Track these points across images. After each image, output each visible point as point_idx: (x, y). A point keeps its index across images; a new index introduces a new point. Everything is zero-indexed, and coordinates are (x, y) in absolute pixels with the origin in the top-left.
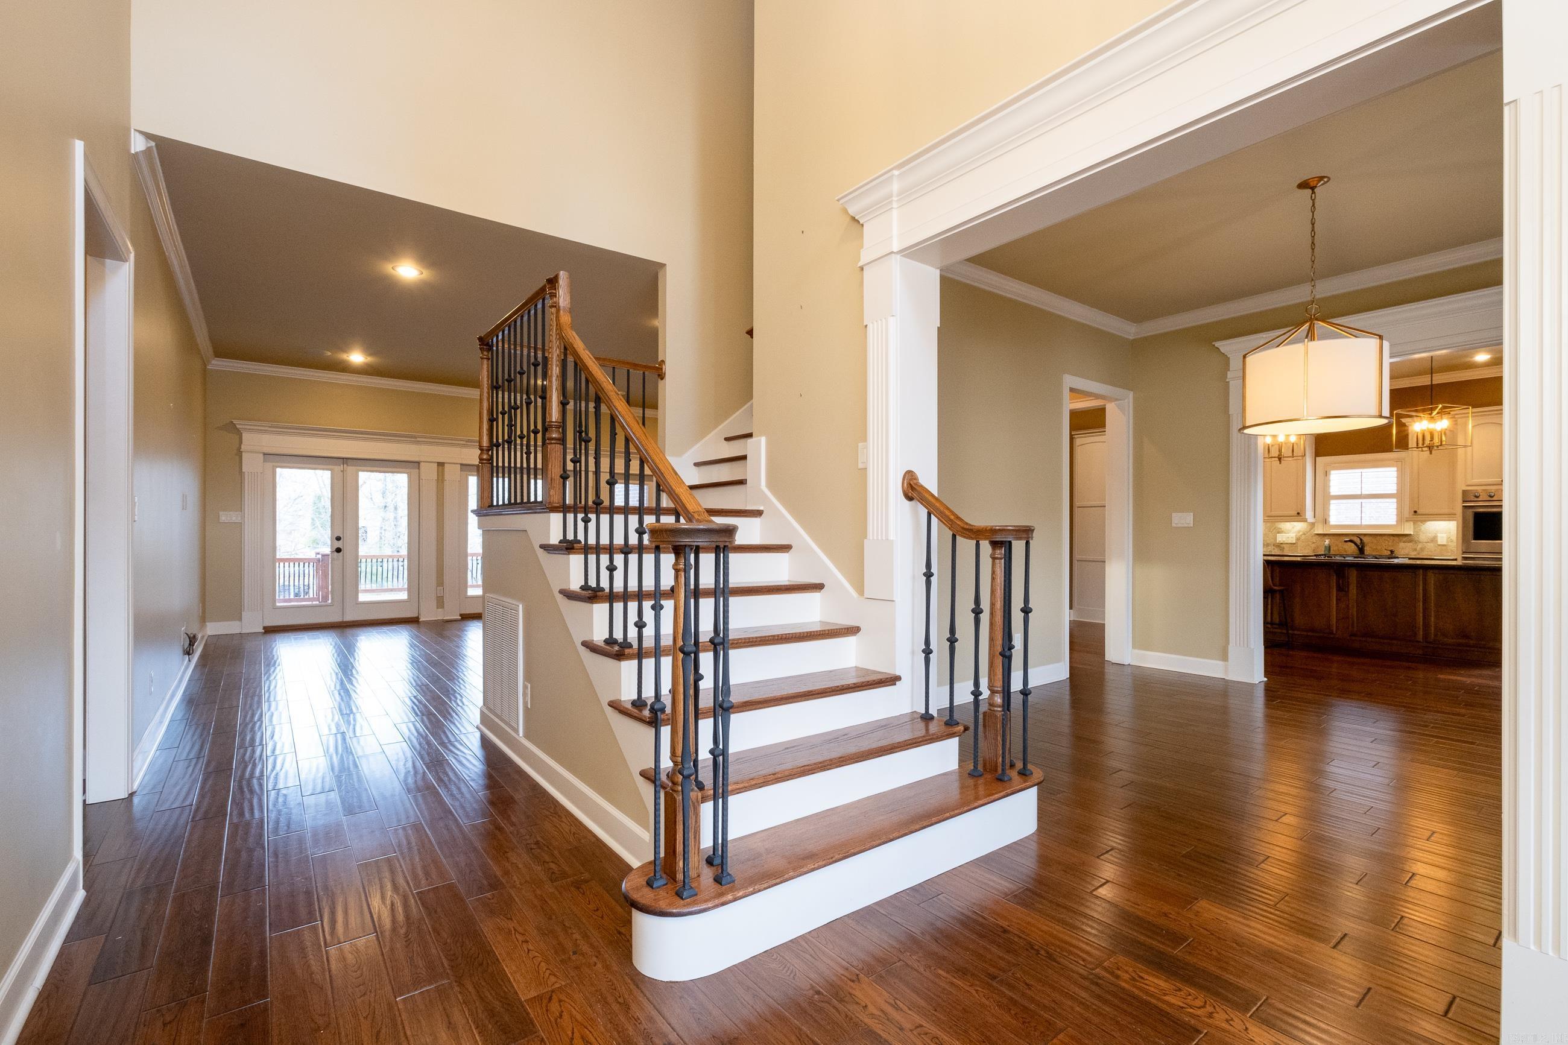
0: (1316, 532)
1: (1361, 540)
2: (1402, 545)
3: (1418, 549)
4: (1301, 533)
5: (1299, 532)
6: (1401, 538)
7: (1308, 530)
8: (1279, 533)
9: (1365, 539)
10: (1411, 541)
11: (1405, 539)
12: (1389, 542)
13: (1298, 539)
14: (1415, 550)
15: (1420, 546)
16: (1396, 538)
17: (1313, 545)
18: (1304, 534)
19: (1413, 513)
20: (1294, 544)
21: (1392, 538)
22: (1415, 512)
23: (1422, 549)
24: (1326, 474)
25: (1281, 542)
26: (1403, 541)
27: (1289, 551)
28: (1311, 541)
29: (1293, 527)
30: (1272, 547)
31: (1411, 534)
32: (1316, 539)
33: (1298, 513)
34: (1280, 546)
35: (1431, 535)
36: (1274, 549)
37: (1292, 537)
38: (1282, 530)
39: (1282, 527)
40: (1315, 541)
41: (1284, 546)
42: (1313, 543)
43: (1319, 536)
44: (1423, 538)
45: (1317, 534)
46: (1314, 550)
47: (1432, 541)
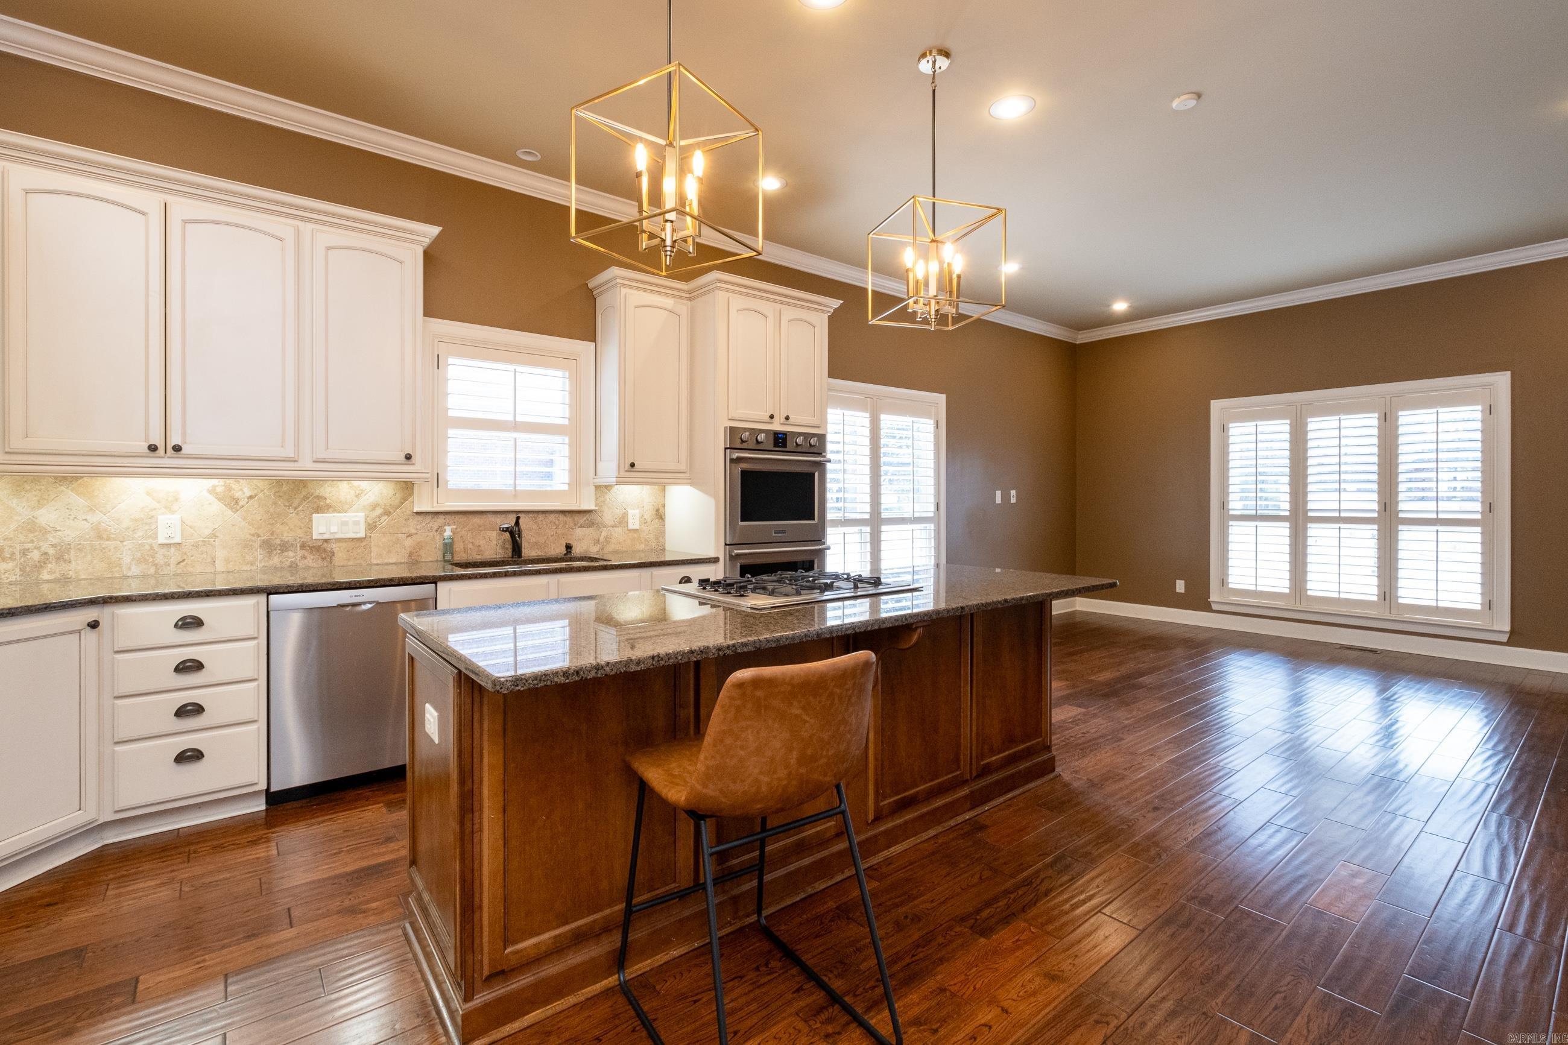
0: (416, 508)
2: (579, 532)
3: (602, 539)
4: (379, 511)
5: (374, 507)
6: (577, 517)
7: (397, 502)
8: (318, 510)
9: (521, 524)
10: (591, 524)
11: (582, 519)
12: (558, 526)
13: (371, 527)
14: (597, 541)
15: (604, 534)
16: (568, 519)
17: (409, 542)
18: (387, 513)
19: (627, 466)
21: (562, 518)
22: (633, 465)
23: (608, 540)
24: (440, 361)
25: (326, 537)
26: (582, 521)
27: (349, 560)
28: (405, 530)
29: (358, 496)
30: (300, 553)
31: (592, 507)
32: (413, 525)
33: (408, 457)
34: (321, 549)
35: (619, 512)
36: (304, 557)
37: (356, 523)
38: (328, 501)
39: (327, 495)
40: (413, 531)
41: (334, 546)
42: (410, 535)
43: (420, 518)
44: (608, 517)
45: (418, 513)
46: (411, 554)
47: (620, 523)
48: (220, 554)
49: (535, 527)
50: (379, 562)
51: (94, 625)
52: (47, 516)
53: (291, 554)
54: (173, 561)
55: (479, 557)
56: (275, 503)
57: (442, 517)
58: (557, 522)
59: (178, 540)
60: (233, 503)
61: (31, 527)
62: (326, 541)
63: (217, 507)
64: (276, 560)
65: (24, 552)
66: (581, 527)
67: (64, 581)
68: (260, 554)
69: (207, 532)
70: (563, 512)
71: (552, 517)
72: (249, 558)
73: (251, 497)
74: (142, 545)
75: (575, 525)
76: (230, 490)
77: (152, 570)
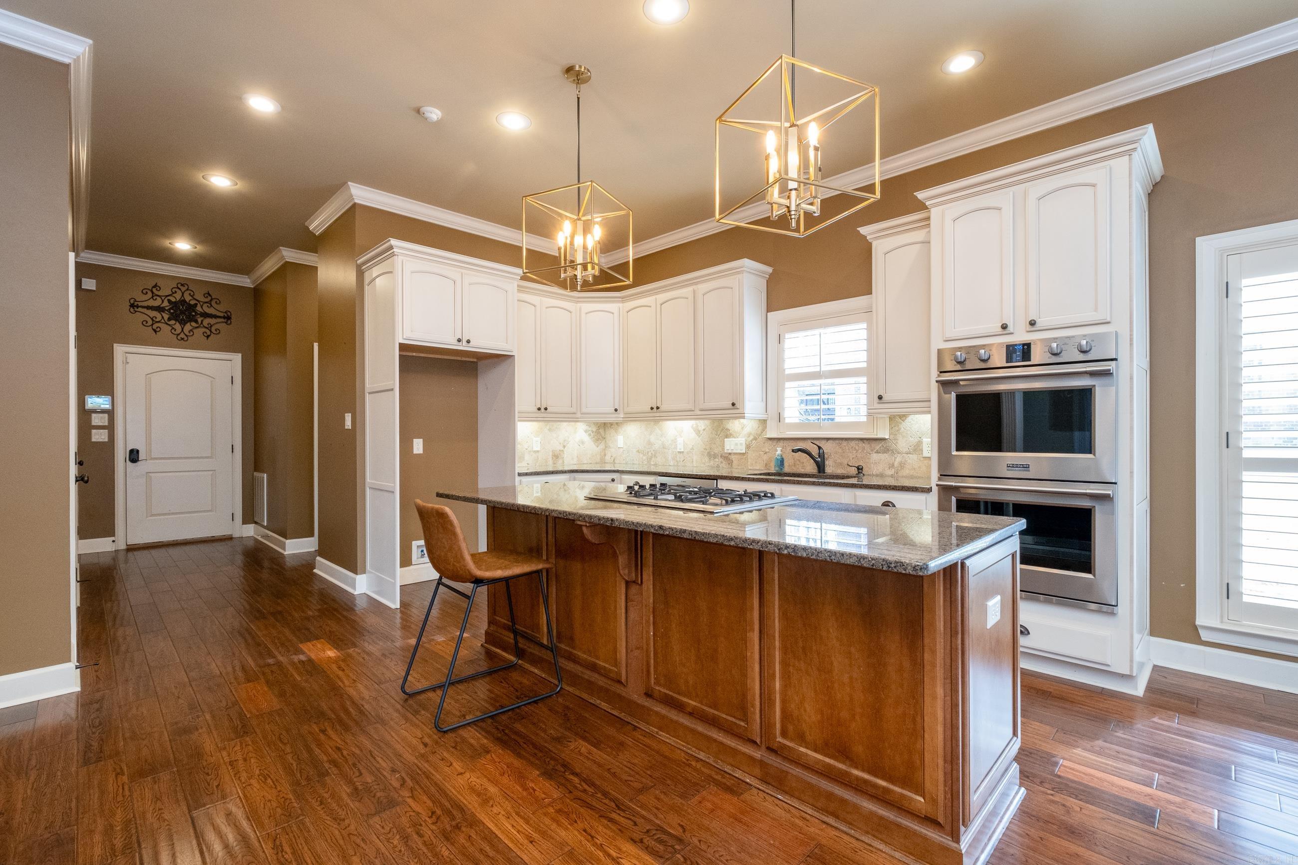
0: (768, 436)
1: (820, 448)
2: (875, 457)
3: (896, 464)
4: (752, 437)
5: (749, 435)
6: (873, 444)
7: (759, 431)
8: (727, 436)
9: (827, 447)
10: (886, 450)
11: (878, 446)
12: (857, 451)
13: (748, 447)
14: (892, 466)
15: (899, 459)
16: (866, 445)
17: (765, 457)
18: (755, 439)
19: (878, 399)
20: (743, 454)
21: (861, 444)
22: (880, 397)
23: (902, 465)
24: (780, 340)
25: (730, 451)
26: (878, 448)
27: (739, 465)
28: (763, 450)
29: (742, 428)
30: (721, 460)
31: (887, 437)
32: (768, 446)
33: (733, 404)
34: (727, 458)
35: (913, 440)
36: (722, 462)
37: (741, 444)
38: (731, 431)
39: (730, 428)
40: (767, 450)
41: (733, 457)
42: (766, 453)
43: (770, 442)
44: (902, 445)
45: (770, 439)
46: (766, 465)
47: (915, 450)
48: (695, 458)
49: (840, 451)
50: (751, 468)
51: (613, 480)
52: (653, 438)
53: (717, 460)
54: (682, 460)
55: (803, 470)
56: (712, 433)
57: (782, 441)
58: (857, 448)
59: (682, 450)
60: (698, 432)
61: (650, 443)
62: (730, 454)
63: (693, 435)
64: (712, 463)
65: (648, 452)
66: (877, 452)
67: (656, 465)
68: (707, 459)
69: (691, 447)
70: (862, 439)
71: (853, 443)
72: (703, 461)
73: (704, 430)
74: (673, 452)
75: (872, 450)
76: (698, 426)
77: (676, 464)
